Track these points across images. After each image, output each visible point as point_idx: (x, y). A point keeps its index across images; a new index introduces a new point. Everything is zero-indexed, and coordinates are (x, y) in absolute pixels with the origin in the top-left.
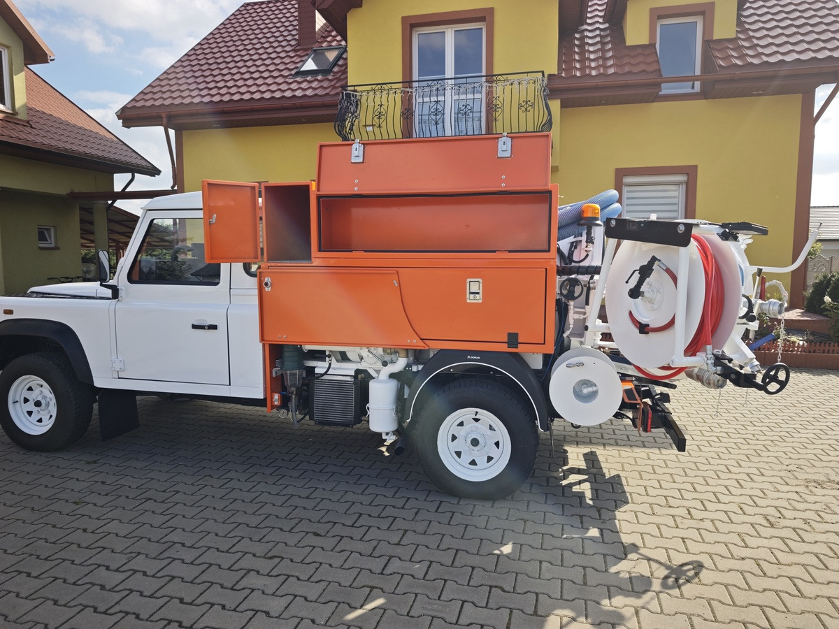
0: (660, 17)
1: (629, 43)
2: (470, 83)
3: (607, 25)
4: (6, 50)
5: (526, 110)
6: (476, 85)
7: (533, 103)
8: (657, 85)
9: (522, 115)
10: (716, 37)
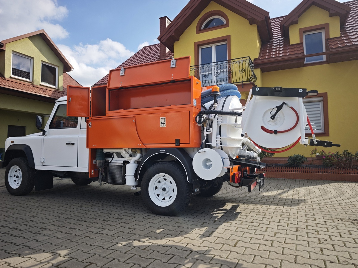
0: (304, 32)
1: (291, 43)
2: (219, 64)
3: (283, 38)
4: (58, 68)
5: (242, 72)
6: (221, 65)
7: (245, 70)
8: (303, 58)
9: (241, 75)
10: (331, 37)
